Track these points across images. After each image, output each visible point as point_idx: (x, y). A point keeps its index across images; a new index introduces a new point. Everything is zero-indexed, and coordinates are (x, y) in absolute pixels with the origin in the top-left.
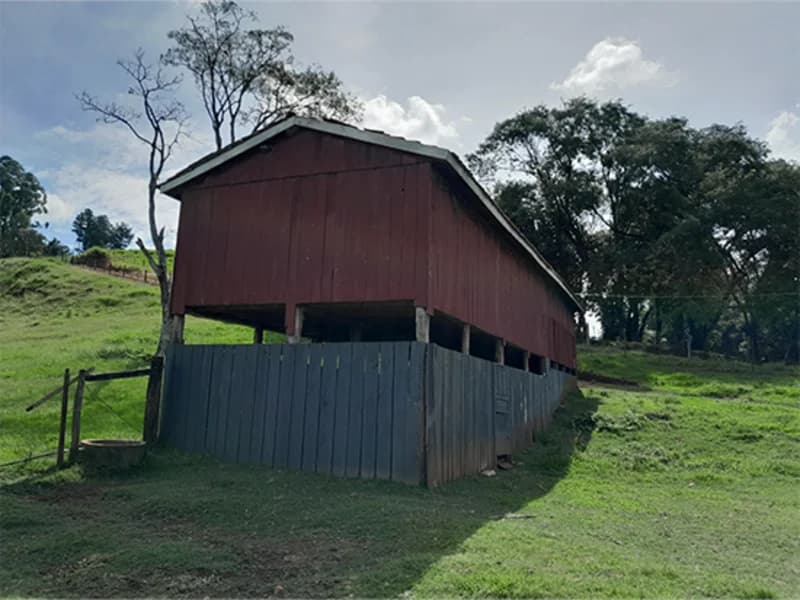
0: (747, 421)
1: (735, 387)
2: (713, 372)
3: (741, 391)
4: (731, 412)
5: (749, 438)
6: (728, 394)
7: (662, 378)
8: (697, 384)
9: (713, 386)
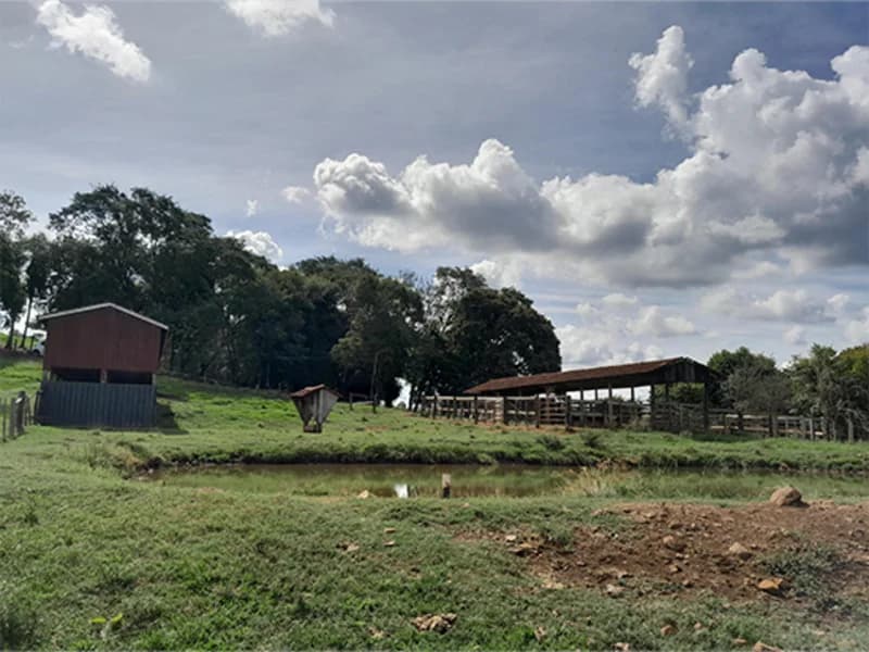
0: (234, 413)
1: (226, 400)
2: (217, 392)
3: (230, 402)
4: (226, 410)
5: (234, 419)
6: (223, 403)
7: (192, 395)
8: (210, 398)
9: (217, 399)
